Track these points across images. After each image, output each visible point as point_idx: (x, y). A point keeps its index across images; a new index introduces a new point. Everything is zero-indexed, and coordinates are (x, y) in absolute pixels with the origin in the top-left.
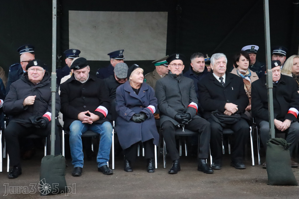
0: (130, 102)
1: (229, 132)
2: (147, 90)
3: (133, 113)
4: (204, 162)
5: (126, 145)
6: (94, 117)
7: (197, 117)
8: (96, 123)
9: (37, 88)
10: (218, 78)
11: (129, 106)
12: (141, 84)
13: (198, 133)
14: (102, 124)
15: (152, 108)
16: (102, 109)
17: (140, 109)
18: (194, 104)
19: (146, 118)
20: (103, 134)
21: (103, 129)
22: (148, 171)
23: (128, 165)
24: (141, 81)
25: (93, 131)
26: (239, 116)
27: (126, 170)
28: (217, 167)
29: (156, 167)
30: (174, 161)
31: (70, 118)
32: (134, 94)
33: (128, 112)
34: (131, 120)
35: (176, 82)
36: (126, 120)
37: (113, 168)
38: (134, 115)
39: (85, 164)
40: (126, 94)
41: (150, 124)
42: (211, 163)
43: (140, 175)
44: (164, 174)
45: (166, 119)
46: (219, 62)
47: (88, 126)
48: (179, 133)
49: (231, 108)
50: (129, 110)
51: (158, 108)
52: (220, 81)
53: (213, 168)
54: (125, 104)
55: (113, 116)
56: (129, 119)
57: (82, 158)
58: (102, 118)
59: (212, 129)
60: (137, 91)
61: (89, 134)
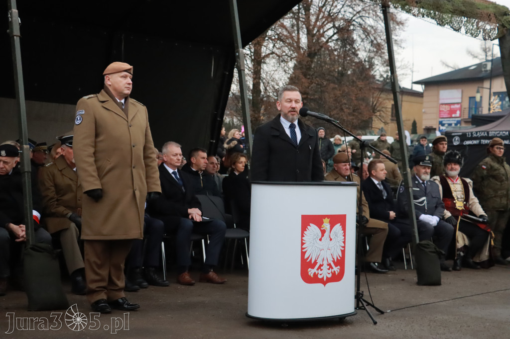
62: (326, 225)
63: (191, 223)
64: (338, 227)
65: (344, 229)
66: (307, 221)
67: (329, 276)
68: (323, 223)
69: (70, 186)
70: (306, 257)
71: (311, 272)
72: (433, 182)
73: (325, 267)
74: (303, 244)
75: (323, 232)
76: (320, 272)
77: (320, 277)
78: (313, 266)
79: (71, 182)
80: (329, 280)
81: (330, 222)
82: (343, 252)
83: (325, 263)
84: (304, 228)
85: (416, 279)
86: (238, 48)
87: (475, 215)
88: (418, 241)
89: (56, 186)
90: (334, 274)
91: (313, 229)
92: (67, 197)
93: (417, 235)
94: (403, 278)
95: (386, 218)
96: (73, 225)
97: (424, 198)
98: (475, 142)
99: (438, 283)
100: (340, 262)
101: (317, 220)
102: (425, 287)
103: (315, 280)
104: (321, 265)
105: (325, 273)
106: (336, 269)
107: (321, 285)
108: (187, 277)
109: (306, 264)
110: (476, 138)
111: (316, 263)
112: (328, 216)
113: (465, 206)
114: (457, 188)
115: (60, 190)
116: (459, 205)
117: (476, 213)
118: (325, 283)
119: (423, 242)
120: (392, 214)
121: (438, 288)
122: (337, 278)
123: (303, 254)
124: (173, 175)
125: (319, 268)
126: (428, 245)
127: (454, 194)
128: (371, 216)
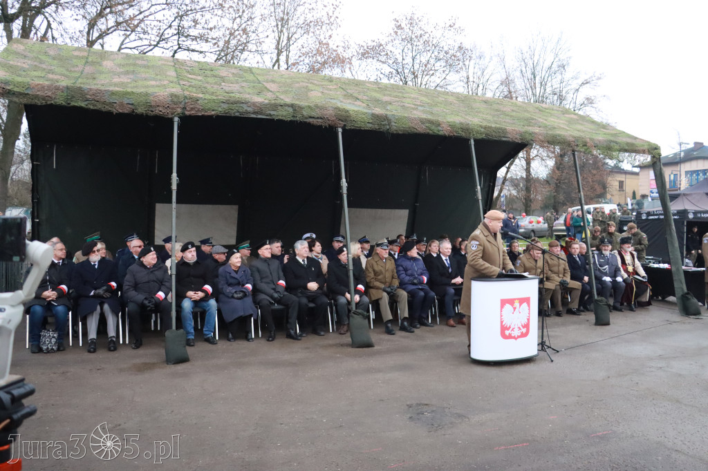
0: (232, 281)
1: (312, 305)
2: (244, 271)
3: (234, 291)
4: (292, 332)
5: (229, 318)
6: (200, 294)
7: (286, 293)
8: (202, 300)
9: (152, 272)
10: (301, 261)
11: (230, 285)
12: (239, 267)
13: (287, 306)
14: (208, 301)
15: (249, 286)
16: (208, 288)
17: (239, 288)
18: (282, 282)
19: (245, 295)
20: (209, 310)
21: (208, 305)
22: (248, 340)
23: (230, 336)
24: (239, 265)
25: (200, 307)
26: (320, 292)
27: (229, 340)
28: (304, 335)
29: (253, 337)
30: (271, 332)
31: (180, 297)
32: (234, 275)
33: (229, 290)
34: (233, 297)
35: (267, 265)
36: (228, 297)
37: (217, 338)
38: (236, 292)
39: (195, 336)
40: (228, 274)
41: (249, 300)
42: (298, 331)
43: (241, 345)
44: (263, 342)
45: (262, 296)
46: (304, 248)
47: (196, 303)
48: (273, 307)
49: (313, 286)
50: (230, 288)
51: (254, 286)
52: (303, 263)
53: (301, 336)
54: (227, 283)
55: (216, 294)
56: (231, 295)
57: (192, 331)
58: (207, 297)
59: (299, 303)
60: (236, 272)
61: (197, 310)
62: (517, 304)
63: (453, 291)
64: (525, 305)
65: (529, 306)
66: (504, 302)
67: (519, 334)
68: (514, 303)
69: (381, 270)
70: (504, 324)
71: (507, 333)
72: (613, 255)
73: (516, 329)
74: (501, 316)
75: (515, 309)
76: (513, 332)
77: (513, 335)
78: (508, 329)
79: (381, 268)
80: (519, 337)
81: (519, 302)
82: (528, 320)
83: (516, 327)
84: (502, 307)
85: (594, 321)
86: (477, 186)
87: (639, 275)
88: (596, 297)
89: (374, 271)
90: (522, 333)
91: (508, 306)
92: (379, 277)
93: (595, 293)
94: (587, 319)
95: (580, 279)
96: (385, 294)
97: (607, 266)
98: (656, 217)
99: (608, 324)
100: (527, 326)
101: (511, 302)
102: (599, 327)
103: (510, 337)
104: (513, 329)
105: (516, 333)
106: (524, 330)
107: (514, 340)
108: (452, 322)
109: (504, 328)
110: (656, 215)
111: (510, 327)
112: (518, 299)
113: (634, 270)
114: (628, 258)
115: (376, 273)
116: (630, 269)
117: (640, 274)
118: (516, 339)
119: (600, 298)
120: (586, 279)
121: (607, 327)
122: (524, 335)
123: (502, 322)
124: (445, 261)
125: (513, 330)
126: (601, 301)
127: (627, 262)
128: (572, 279)
